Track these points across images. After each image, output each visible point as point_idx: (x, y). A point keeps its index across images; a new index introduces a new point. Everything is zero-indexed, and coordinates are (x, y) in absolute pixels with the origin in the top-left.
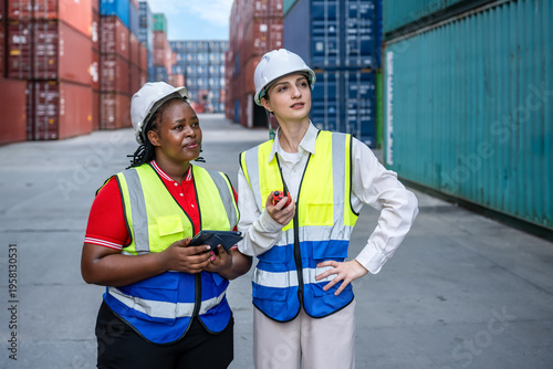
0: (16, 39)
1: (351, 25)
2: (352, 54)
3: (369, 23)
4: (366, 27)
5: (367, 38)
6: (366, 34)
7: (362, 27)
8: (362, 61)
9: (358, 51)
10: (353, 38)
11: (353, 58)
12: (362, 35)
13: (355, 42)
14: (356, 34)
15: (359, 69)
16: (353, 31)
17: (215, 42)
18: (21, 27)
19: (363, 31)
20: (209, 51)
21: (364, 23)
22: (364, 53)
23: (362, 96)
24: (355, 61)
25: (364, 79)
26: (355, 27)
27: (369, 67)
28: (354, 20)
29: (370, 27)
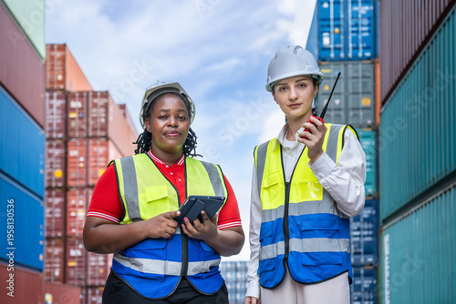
0: (73, 253)
1: (355, 228)
2: (356, 253)
3: (371, 226)
4: (368, 230)
5: (369, 239)
6: (368, 236)
7: (364, 230)
8: (365, 259)
9: (362, 250)
10: (357, 239)
11: (357, 257)
12: (364, 236)
13: (359, 243)
14: (360, 236)
15: (363, 266)
16: (357, 233)
17: (241, 263)
18: (77, 242)
19: (366, 233)
20: (236, 270)
21: (366, 226)
22: (367, 252)
23: (366, 289)
24: (359, 260)
25: (367, 275)
26: (359, 229)
27: (371, 265)
28: (358, 224)
29: (372, 229)
